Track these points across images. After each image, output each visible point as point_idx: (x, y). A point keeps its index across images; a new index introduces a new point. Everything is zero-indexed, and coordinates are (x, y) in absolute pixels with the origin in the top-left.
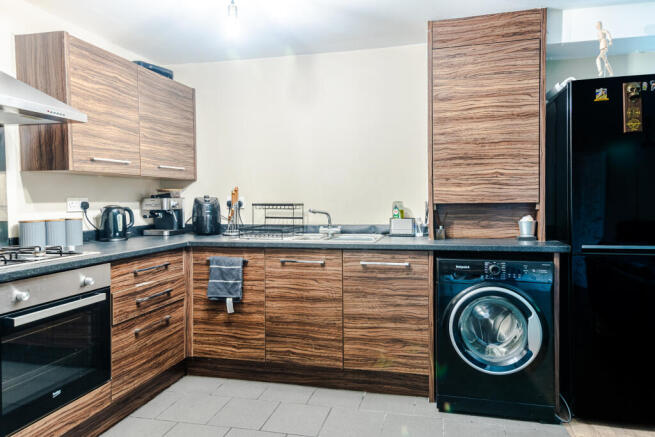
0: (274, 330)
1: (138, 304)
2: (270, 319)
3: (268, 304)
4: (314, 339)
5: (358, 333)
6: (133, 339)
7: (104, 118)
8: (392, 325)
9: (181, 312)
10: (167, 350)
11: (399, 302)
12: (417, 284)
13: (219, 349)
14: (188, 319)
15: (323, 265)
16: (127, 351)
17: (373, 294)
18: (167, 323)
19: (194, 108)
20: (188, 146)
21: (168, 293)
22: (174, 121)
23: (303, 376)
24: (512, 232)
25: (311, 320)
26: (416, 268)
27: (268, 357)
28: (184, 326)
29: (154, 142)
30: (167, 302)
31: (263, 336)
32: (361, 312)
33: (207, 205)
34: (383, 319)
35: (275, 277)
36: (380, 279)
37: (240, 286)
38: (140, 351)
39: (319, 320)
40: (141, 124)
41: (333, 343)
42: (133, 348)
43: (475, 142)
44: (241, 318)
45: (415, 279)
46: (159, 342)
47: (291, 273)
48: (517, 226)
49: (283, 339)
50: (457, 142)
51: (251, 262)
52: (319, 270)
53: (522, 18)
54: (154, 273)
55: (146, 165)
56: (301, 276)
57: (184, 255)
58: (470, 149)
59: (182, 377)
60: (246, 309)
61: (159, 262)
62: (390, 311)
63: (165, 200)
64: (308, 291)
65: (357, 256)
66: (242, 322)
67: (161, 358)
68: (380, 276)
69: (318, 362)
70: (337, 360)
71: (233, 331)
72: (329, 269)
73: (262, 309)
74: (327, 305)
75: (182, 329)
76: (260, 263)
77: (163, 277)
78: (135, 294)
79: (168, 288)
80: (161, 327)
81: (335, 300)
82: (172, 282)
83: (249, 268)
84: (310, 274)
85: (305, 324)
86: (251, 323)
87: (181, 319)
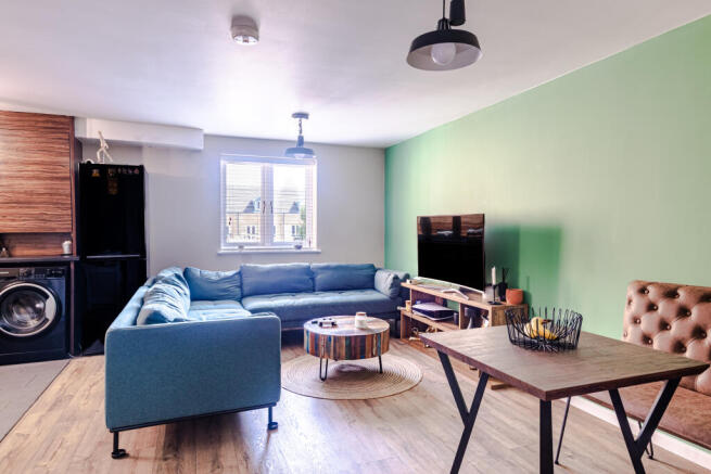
24: (59, 251)
43: (26, 192)
48: (61, 248)
50: (12, 192)
53: (57, 120)
58: (22, 197)
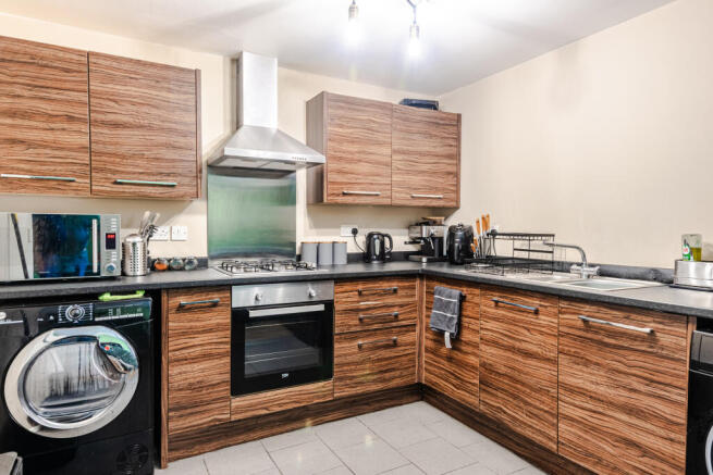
0: (488, 379)
1: (361, 320)
2: (483, 365)
3: (482, 347)
4: (526, 403)
5: (577, 413)
6: (356, 350)
7: (356, 156)
8: (624, 417)
9: (412, 337)
10: (393, 369)
11: (636, 385)
12: (665, 365)
13: (442, 383)
14: (420, 345)
15: (536, 312)
16: (350, 359)
17: (598, 364)
18: (395, 344)
19: (459, 134)
20: (449, 173)
21: (396, 316)
22: (432, 150)
23: (518, 444)
25: (523, 377)
26: (664, 339)
27: (482, 407)
28: (417, 351)
29: (408, 172)
30: (394, 324)
31: (478, 382)
32: (581, 385)
33: (460, 233)
34: (611, 404)
35: (490, 318)
36: (607, 345)
37: (455, 321)
38: (362, 362)
39: (532, 382)
40: (394, 157)
41: (546, 415)
42: (356, 358)
44: (460, 356)
45: (663, 357)
46: (386, 359)
47: (504, 316)
49: (494, 392)
51: (469, 297)
52: (531, 318)
54: (381, 295)
55: (397, 195)
56: (514, 322)
57: (417, 283)
59: (418, 401)
60: (464, 348)
61: (386, 285)
62: (622, 396)
63: (424, 227)
64: (520, 341)
65: (576, 306)
66: (460, 361)
67: (387, 375)
68: (607, 340)
69: (528, 433)
70: (550, 439)
71: (453, 368)
72: (543, 319)
73: (476, 351)
74: (539, 364)
75: (414, 353)
76: (476, 300)
77: (391, 300)
78: (358, 310)
79: (395, 311)
80: (387, 347)
81: (548, 360)
82: (401, 306)
83: (467, 304)
84: (521, 321)
85: (517, 381)
86: (467, 365)
87: (413, 344)
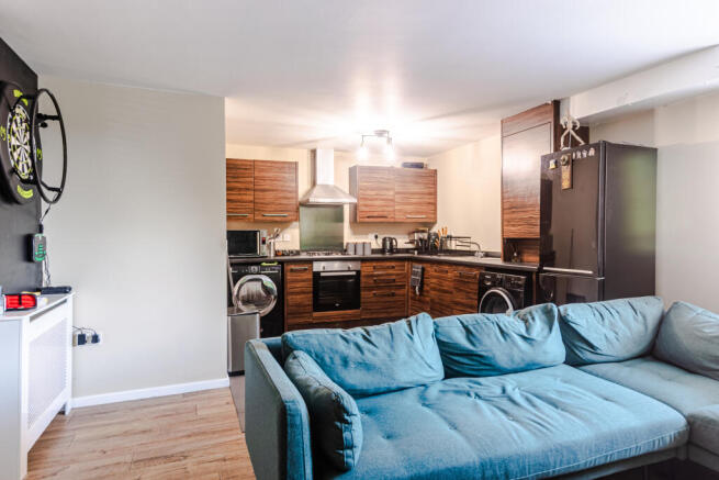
1: (375, 281)
3: (431, 292)
6: (372, 296)
7: (375, 197)
9: (404, 291)
10: (393, 307)
14: (408, 296)
16: (369, 300)
18: (393, 295)
21: (394, 280)
22: (419, 190)
29: (405, 204)
30: (393, 284)
31: (430, 309)
33: (433, 237)
37: (420, 281)
38: (376, 302)
40: (396, 196)
42: (373, 300)
44: (423, 298)
46: (389, 302)
47: (437, 275)
51: (426, 268)
53: (543, 110)
54: (386, 269)
55: (398, 216)
56: (440, 278)
57: (406, 264)
60: (424, 294)
61: (388, 264)
63: (416, 234)
66: (423, 301)
71: (421, 305)
72: (449, 274)
73: (429, 294)
74: (447, 295)
75: (404, 300)
76: (430, 269)
77: (391, 271)
78: (373, 276)
80: (389, 295)
81: (450, 292)
82: (397, 275)
83: (426, 272)
84: (443, 277)
86: (426, 302)
87: (404, 295)
